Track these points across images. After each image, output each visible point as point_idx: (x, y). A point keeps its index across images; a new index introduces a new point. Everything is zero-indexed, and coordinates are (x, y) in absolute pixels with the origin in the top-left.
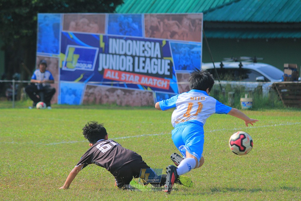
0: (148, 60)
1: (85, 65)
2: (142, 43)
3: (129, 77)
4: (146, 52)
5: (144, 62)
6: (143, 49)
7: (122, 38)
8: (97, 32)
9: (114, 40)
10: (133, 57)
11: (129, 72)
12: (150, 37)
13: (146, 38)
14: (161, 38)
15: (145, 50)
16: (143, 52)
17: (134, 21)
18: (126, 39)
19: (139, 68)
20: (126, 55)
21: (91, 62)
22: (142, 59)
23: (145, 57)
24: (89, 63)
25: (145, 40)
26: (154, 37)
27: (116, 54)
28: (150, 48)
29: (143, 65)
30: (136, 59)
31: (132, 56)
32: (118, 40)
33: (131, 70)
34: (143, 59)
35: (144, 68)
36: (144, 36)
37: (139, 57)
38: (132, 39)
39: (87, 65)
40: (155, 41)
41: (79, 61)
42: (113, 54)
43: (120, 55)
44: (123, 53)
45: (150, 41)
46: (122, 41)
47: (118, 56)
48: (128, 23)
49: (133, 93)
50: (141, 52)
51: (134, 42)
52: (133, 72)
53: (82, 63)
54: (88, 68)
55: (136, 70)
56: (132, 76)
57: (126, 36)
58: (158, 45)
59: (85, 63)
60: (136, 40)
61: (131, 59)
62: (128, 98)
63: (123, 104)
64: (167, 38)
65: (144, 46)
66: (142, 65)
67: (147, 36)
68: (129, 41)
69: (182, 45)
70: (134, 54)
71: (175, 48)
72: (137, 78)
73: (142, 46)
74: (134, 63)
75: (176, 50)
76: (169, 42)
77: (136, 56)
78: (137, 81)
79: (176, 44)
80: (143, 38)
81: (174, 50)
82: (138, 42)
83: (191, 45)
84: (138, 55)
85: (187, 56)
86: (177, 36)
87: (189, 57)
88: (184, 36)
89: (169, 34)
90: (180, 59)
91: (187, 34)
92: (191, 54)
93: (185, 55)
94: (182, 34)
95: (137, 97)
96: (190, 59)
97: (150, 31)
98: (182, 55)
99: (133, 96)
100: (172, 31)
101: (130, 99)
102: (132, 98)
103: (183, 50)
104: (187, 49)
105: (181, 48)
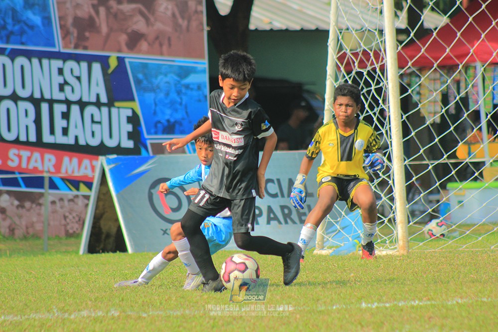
0: (75, 109)
2: (57, 63)
3: (29, 159)
4: (67, 89)
5: (66, 116)
10: (36, 102)
11: (27, 144)
12: (76, 47)
13: (62, 50)
14: (103, 49)
15: (66, 83)
16: (61, 88)
18: (13, 55)
19: (52, 132)
20: (14, 98)
22: (59, 109)
23: (68, 103)
25: (65, 57)
26: (85, 48)
28: (78, 78)
29: (64, 123)
30: (45, 107)
31: (31, 99)
33: (33, 138)
34: (63, 108)
35: (65, 131)
36: (59, 46)
37: (51, 102)
38: (29, 55)
40: (90, 59)
44: (8, 92)
45: (78, 58)
46: (2, 60)
49: (41, 201)
50: (56, 88)
51: (35, 61)
52: (39, 144)
55: (47, 138)
56: (37, 155)
57: (10, 47)
58: (97, 67)
60: (41, 55)
61: (30, 107)
62: (31, 216)
64: (120, 51)
65: (60, 71)
66: (60, 123)
67: (66, 46)
68: (21, 60)
69: (159, 66)
70: (37, 95)
71: (140, 76)
72: (50, 160)
73: (55, 72)
74: (38, 121)
75: (145, 82)
76: (127, 61)
77: (42, 99)
78: (52, 170)
79: (145, 66)
80: (56, 49)
81: (138, 82)
82: (45, 62)
83: (181, 67)
84: (47, 96)
85: (174, 95)
86: (144, 45)
87: (178, 99)
88: (161, 45)
89: (123, 38)
90: (156, 105)
91: (169, 39)
92: (184, 90)
93: (167, 94)
94: (157, 38)
95: (54, 212)
96: (181, 104)
97: (75, 32)
98: (161, 95)
99: (43, 208)
100: (129, 30)
101: (35, 219)
102: (39, 215)
103: (161, 80)
104: (172, 78)
105: (156, 77)
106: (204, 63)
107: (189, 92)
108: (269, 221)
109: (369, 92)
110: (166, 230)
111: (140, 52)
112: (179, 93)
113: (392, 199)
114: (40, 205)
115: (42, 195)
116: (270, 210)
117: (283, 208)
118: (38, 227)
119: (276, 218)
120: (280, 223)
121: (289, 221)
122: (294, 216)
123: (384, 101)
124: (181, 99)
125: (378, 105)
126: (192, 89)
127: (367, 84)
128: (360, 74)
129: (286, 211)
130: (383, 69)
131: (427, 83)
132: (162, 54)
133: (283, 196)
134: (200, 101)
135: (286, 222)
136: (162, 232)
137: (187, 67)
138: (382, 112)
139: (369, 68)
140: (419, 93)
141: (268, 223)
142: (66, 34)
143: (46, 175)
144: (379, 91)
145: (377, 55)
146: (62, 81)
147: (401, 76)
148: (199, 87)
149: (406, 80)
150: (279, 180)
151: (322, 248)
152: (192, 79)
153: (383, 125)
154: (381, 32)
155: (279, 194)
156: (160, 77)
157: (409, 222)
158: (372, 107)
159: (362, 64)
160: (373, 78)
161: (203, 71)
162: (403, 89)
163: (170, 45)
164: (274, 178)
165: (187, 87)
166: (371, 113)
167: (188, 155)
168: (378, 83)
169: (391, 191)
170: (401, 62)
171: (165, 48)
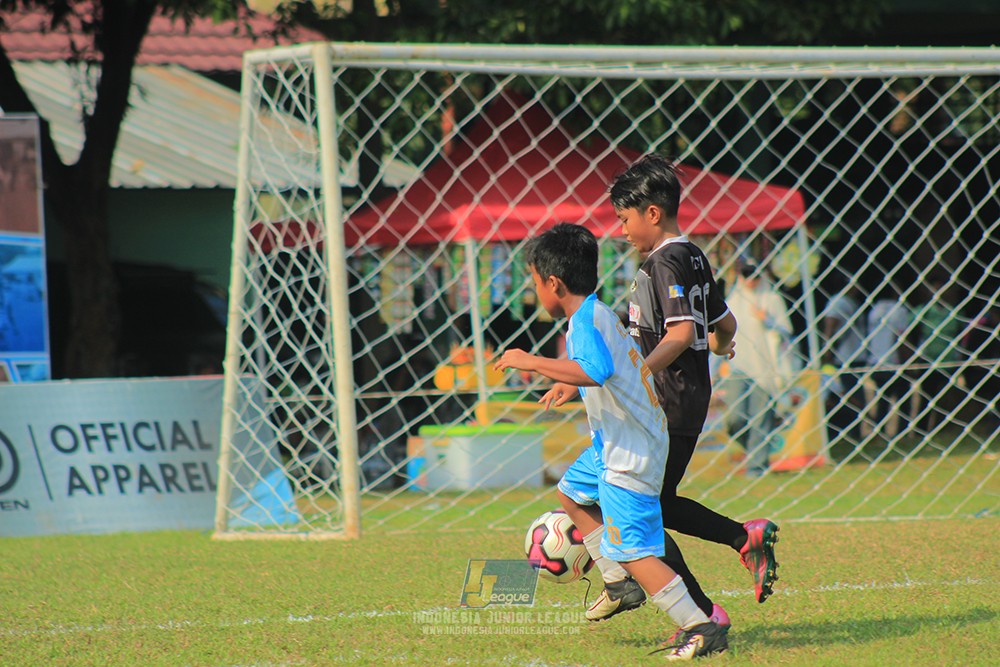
106: (38, 241)
107: (14, 286)
108: (142, 485)
109: (299, 284)
113: (334, 452)
116: (143, 471)
117: (163, 467)
119: (152, 484)
120: (158, 490)
121: (173, 487)
122: (182, 480)
123: (323, 299)
124: (2, 297)
125: (313, 303)
126: (18, 282)
127: (296, 272)
128: (285, 257)
129: (169, 472)
130: (320, 248)
131: (389, 271)
133: (163, 448)
134: (30, 300)
135: (168, 489)
137: (11, 247)
138: (321, 316)
139: (299, 247)
140: (378, 287)
141: (140, 490)
144: (315, 282)
145: (311, 228)
147: (350, 261)
148: (31, 278)
149: (357, 266)
150: (157, 425)
151: (226, 529)
152: (19, 265)
153: (320, 335)
154: (317, 193)
155: (158, 446)
157: (362, 487)
158: (302, 308)
159: (288, 242)
160: (305, 263)
161: (37, 252)
162: (352, 281)
164: (150, 420)
165: (12, 277)
166: (302, 317)
167: (12, 385)
168: (313, 270)
169: (333, 438)
170: (350, 239)
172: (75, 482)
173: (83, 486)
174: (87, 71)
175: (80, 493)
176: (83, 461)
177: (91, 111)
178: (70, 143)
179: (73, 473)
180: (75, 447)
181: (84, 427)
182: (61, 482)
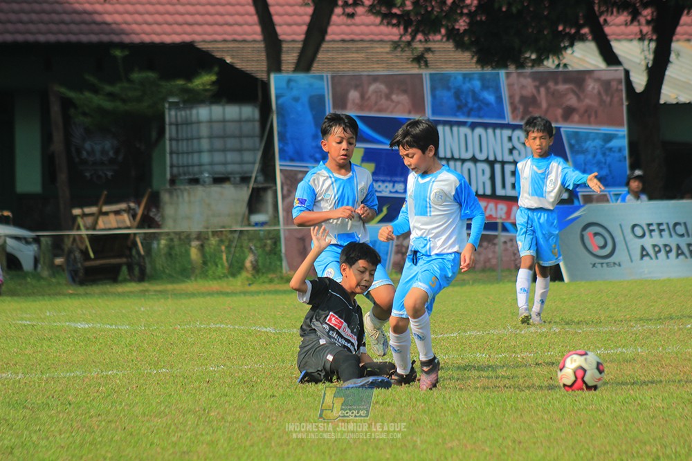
1: (390, 185)
2: (507, 133)
3: (486, 208)
4: (515, 152)
6: (510, 145)
7: (463, 124)
8: (410, 112)
9: (447, 128)
10: (491, 164)
11: (484, 196)
12: (522, 119)
13: (511, 123)
15: (514, 147)
16: (511, 151)
17: (485, 87)
18: (473, 126)
19: (504, 186)
20: (474, 160)
21: (402, 179)
22: (509, 168)
24: (399, 182)
25: (514, 127)
27: (453, 158)
30: (498, 167)
31: (487, 161)
32: (455, 129)
33: (488, 192)
34: (512, 167)
36: (509, 119)
37: (503, 163)
38: (485, 126)
39: (394, 186)
41: (376, 178)
42: (448, 160)
43: (463, 161)
44: (469, 156)
46: (465, 130)
47: (459, 164)
48: (474, 92)
49: (496, 241)
50: (506, 152)
51: (490, 131)
52: (494, 197)
53: (384, 181)
54: (396, 192)
55: (500, 192)
56: (492, 205)
57: (470, 120)
59: (390, 181)
60: (495, 126)
61: (487, 168)
63: (479, 266)
64: (556, 121)
65: (510, 139)
66: (509, 179)
68: (479, 131)
69: (588, 134)
70: (492, 158)
71: (573, 142)
72: (502, 209)
73: (505, 139)
74: (492, 178)
75: (577, 147)
76: (562, 130)
77: (496, 161)
78: (504, 216)
79: (576, 134)
80: (506, 122)
81: (571, 146)
82: (498, 131)
83: (605, 134)
84: (499, 158)
85: (599, 157)
86: (576, 117)
87: (603, 160)
88: (589, 117)
89: (559, 112)
90: (585, 164)
91: (596, 113)
92: (607, 153)
93: (595, 156)
94: (586, 111)
95: (506, 250)
96: (605, 163)
97: (521, 108)
98: (590, 157)
99: (497, 247)
100: (564, 106)
101: (491, 256)
102: (494, 252)
103: (589, 145)
104: (598, 143)
105: (586, 142)
106: (624, 131)
107: (612, 154)
108: (678, 255)
110: (595, 264)
111: (572, 122)
112: (604, 154)
114: (495, 244)
115: (496, 236)
116: (678, 247)
117: (688, 245)
118: (494, 262)
119: (683, 254)
120: (686, 257)
124: (605, 160)
126: (614, 152)
132: (589, 123)
134: (620, 161)
136: (591, 266)
137: (610, 134)
141: (677, 257)
142: (514, 109)
143: (499, 221)
146: (511, 147)
148: (620, 150)
150: (685, 223)
152: (614, 143)
155: (686, 235)
156: (589, 142)
161: (624, 137)
163: (596, 117)
164: (682, 221)
165: (611, 149)
167: (611, 204)
171: (592, 119)
172: (644, 253)
173: (648, 254)
174: (649, 44)
175: (646, 258)
176: (648, 242)
177: (650, 66)
178: (640, 81)
179: (643, 248)
180: (643, 236)
181: (649, 225)
182: (637, 253)
